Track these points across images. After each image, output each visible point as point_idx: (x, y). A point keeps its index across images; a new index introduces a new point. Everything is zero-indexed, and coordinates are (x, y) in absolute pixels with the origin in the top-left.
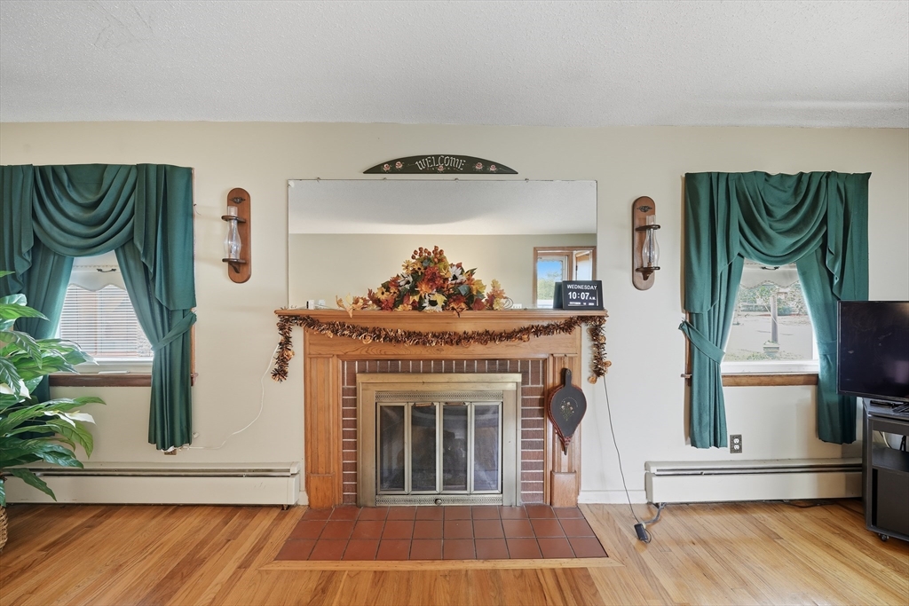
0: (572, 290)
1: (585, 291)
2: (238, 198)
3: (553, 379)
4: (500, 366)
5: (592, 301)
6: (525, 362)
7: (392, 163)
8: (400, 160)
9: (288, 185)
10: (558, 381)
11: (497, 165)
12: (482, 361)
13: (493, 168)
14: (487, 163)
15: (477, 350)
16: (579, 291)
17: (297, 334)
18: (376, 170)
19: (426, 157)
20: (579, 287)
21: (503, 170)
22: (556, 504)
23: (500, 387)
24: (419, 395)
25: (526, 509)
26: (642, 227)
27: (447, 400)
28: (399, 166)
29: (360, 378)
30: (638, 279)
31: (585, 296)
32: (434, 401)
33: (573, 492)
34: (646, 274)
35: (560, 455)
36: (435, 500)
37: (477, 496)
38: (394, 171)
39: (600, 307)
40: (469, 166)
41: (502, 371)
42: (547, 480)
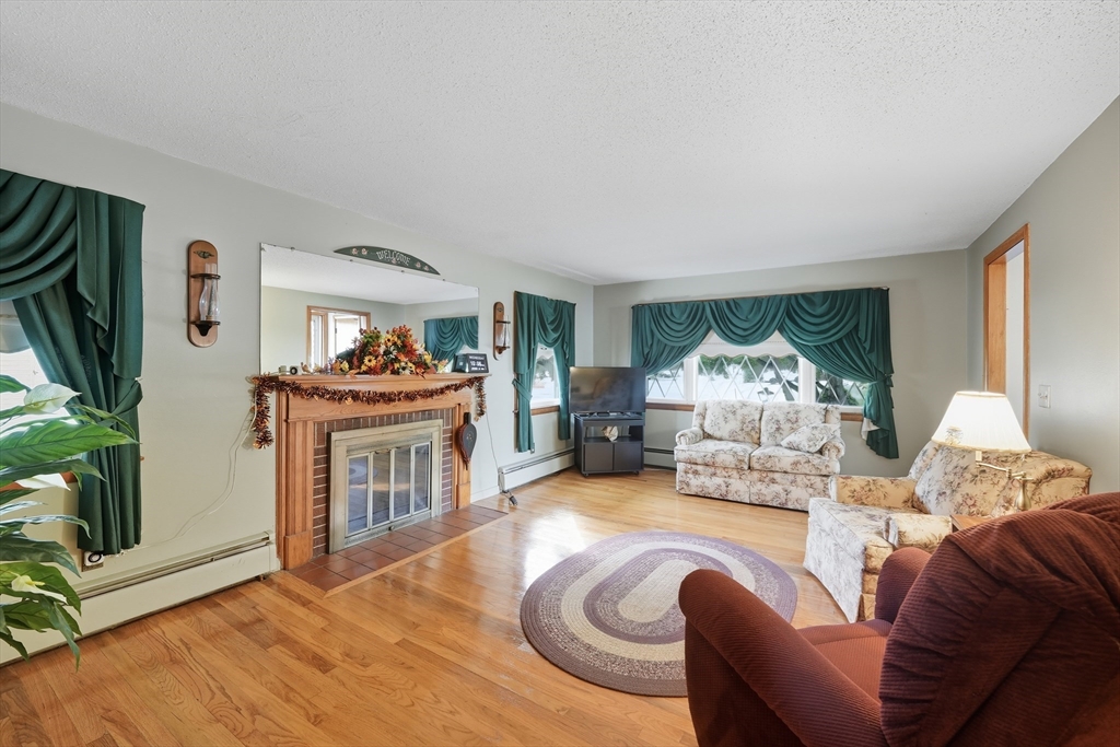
1: (479, 361)
2: (201, 251)
3: (459, 421)
4: (428, 415)
5: (483, 367)
6: (442, 410)
7: (359, 248)
8: (367, 248)
9: (261, 249)
10: (462, 423)
11: (429, 267)
13: (426, 268)
14: (423, 264)
15: (420, 404)
16: (476, 361)
17: (271, 398)
18: (346, 251)
19: (384, 249)
20: (477, 358)
21: (433, 271)
22: (461, 507)
23: (431, 430)
24: (380, 444)
25: (446, 515)
26: (498, 322)
27: (398, 445)
28: (364, 252)
29: (335, 436)
30: (497, 353)
31: (479, 364)
32: (389, 447)
33: (469, 494)
34: (501, 350)
35: (464, 473)
36: (390, 529)
37: (416, 516)
38: (360, 256)
39: (487, 371)
40: (412, 263)
41: (430, 418)
42: (454, 492)
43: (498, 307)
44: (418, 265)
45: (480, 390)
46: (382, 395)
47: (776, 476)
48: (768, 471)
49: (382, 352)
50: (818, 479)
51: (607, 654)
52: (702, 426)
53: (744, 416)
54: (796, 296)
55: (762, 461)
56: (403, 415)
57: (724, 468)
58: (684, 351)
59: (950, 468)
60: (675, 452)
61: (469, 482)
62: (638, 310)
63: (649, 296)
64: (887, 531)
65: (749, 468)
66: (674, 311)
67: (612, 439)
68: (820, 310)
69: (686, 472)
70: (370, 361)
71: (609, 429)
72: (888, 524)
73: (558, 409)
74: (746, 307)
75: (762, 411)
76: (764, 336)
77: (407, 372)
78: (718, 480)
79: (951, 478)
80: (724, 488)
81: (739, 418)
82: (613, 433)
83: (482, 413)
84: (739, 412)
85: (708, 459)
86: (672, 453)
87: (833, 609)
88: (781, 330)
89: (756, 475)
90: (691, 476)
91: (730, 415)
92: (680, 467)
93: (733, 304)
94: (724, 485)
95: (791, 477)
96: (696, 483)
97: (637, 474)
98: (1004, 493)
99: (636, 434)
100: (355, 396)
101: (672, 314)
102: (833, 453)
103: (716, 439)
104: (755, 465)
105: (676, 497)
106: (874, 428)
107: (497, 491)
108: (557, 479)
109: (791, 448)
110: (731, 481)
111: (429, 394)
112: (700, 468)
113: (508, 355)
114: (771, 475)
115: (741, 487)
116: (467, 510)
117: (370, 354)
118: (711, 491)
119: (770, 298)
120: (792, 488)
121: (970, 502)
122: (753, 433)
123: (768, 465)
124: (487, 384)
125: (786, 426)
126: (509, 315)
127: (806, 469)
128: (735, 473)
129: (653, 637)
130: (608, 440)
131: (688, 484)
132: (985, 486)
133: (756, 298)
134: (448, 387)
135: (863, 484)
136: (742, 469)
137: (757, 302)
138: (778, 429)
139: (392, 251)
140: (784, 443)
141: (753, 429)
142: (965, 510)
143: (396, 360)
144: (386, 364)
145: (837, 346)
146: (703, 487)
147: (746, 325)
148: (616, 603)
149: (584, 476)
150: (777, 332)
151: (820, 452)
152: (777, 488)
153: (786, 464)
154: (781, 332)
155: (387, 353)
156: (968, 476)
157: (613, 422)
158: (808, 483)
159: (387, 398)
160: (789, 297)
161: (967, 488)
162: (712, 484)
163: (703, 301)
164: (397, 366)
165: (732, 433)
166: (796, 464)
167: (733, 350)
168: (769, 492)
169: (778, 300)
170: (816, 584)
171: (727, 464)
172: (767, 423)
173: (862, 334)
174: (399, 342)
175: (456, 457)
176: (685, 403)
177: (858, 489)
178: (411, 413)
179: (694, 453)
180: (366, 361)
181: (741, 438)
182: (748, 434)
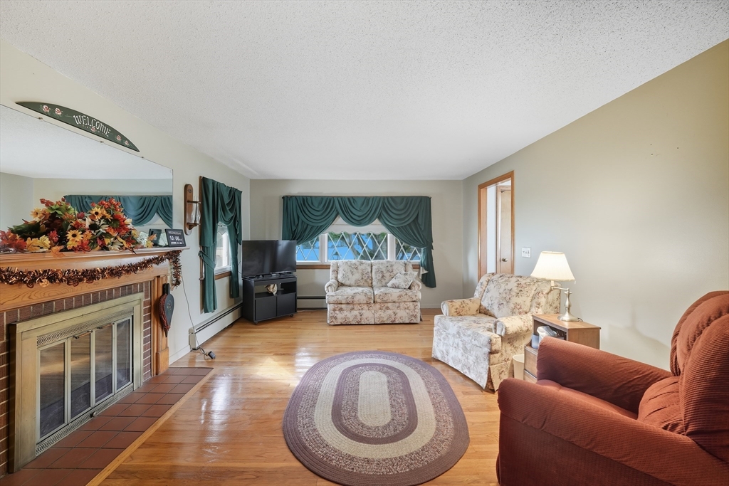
0: (172, 235)
1: (177, 236)
3: (158, 293)
4: (128, 290)
5: (180, 241)
6: (141, 284)
7: (52, 107)
8: (61, 108)
10: (161, 294)
11: (130, 142)
12: (117, 289)
13: (126, 143)
14: (124, 138)
16: (174, 235)
18: (34, 106)
19: (82, 114)
20: (174, 233)
21: (132, 147)
22: (161, 371)
23: (132, 304)
24: (79, 327)
25: (148, 383)
26: (188, 202)
27: (100, 325)
28: (58, 112)
29: (21, 327)
30: (187, 229)
31: (177, 239)
32: (90, 328)
33: (167, 359)
34: (191, 226)
35: (162, 339)
36: (92, 415)
37: (119, 393)
38: (52, 115)
39: (184, 245)
40: (112, 135)
41: (130, 293)
42: (154, 359)
43: (187, 189)
44: (119, 139)
45: (175, 262)
46: (85, 273)
47: (389, 305)
48: (384, 303)
49: (87, 226)
50: (411, 303)
51: (384, 460)
52: (336, 278)
53: (362, 270)
54: (388, 198)
55: (381, 297)
56: (103, 292)
57: (359, 304)
58: (320, 229)
59: (501, 291)
60: (327, 298)
61: (167, 347)
62: (287, 200)
63: (296, 191)
64: (495, 329)
65: (374, 302)
66: (314, 201)
67: (274, 293)
68: (401, 207)
69: (334, 310)
70: (74, 236)
71: (272, 286)
72: (496, 325)
73: (230, 274)
74: (360, 203)
75: (372, 266)
76: (370, 221)
77: (116, 247)
78: (356, 312)
79: (504, 296)
80: (359, 317)
81: (360, 271)
82: (274, 289)
83: (178, 283)
84: (360, 268)
85: (349, 300)
86: (324, 298)
87: (462, 378)
88: (380, 217)
89: (378, 306)
90: (337, 312)
91: (355, 270)
92: (329, 307)
93: (351, 200)
94: (359, 315)
95: (397, 304)
96: (341, 317)
97: (292, 316)
98: (535, 300)
99: (290, 287)
100: (53, 277)
101: (312, 204)
102: (416, 288)
103: (347, 286)
104: (379, 300)
105: (328, 328)
106: (426, 272)
107: (188, 350)
108: (231, 330)
109: (394, 287)
110: (364, 311)
111: (131, 269)
112: (343, 306)
113: (196, 230)
114: (386, 305)
115: (369, 315)
116: (166, 374)
117: (73, 228)
118: (351, 320)
119: (374, 198)
120: (398, 311)
121: (518, 307)
122: (368, 280)
123: (385, 299)
124: (182, 257)
125: (387, 275)
126: (196, 196)
127: (405, 298)
128: (366, 307)
129: (398, 434)
130: (272, 294)
131: (336, 318)
132: (524, 298)
133: (366, 198)
134: (149, 261)
135: (460, 304)
136: (370, 303)
137: (366, 200)
138: (383, 276)
139: (91, 118)
140: (389, 285)
141: (368, 277)
142: (517, 311)
143: (107, 235)
144: (95, 240)
145: (408, 228)
146: (346, 318)
147: (359, 214)
148: (356, 417)
149: (256, 324)
150: (377, 220)
151: (410, 288)
152: (390, 312)
153: (394, 297)
154: (379, 219)
155: (93, 227)
156: (514, 294)
157: (273, 281)
158: (406, 307)
159: (91, 275)
160: (384, 198)
161: (515, 300)
162: (350, 315)
163: (333, 197)
164: (107, 241)
165: (356, 281)
166: (400, 296)
167: (351, 229)
168: (385, 316)
169: (378, 199)
170: (442, 365)
171: (361, 301)
172: (376, 273)
173: (420, 221)
174: (109, 216)
175: (155, 326)
176: (321, 264)
177: (458, 307)
178: (112, 289)
179: (340, 297)
180: (69, 236)
181: (361, 284)
182: (366, 281)
